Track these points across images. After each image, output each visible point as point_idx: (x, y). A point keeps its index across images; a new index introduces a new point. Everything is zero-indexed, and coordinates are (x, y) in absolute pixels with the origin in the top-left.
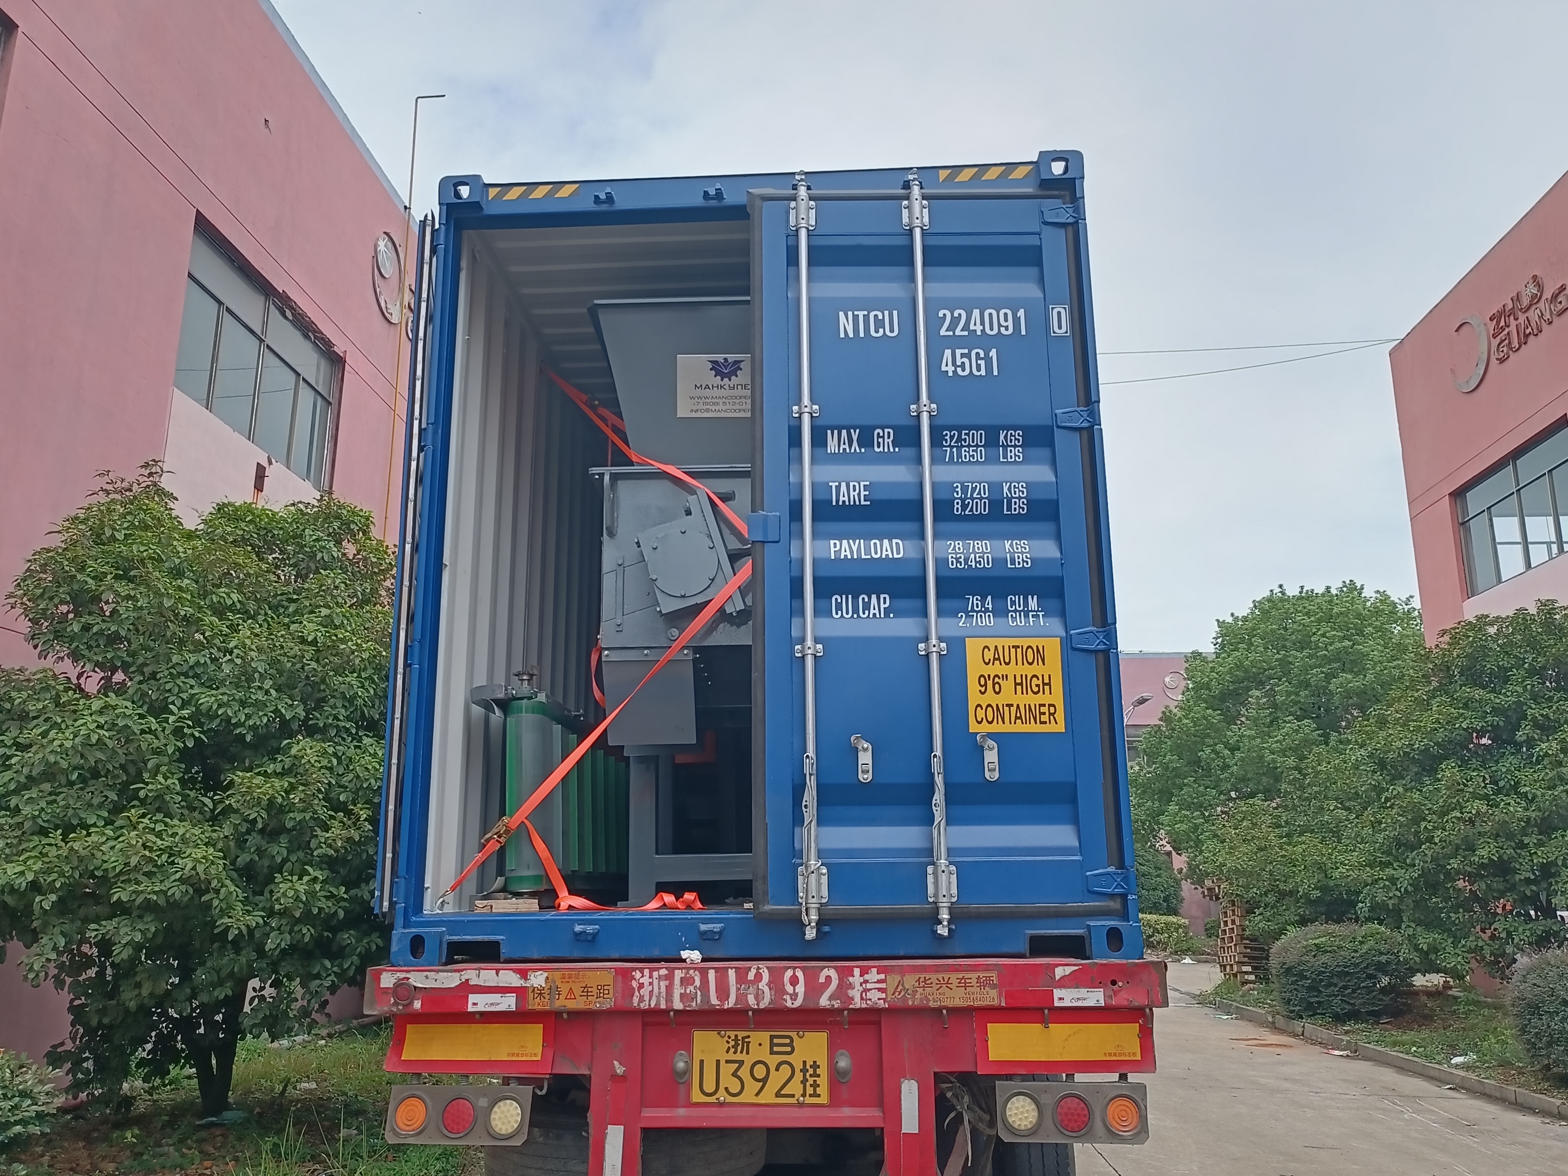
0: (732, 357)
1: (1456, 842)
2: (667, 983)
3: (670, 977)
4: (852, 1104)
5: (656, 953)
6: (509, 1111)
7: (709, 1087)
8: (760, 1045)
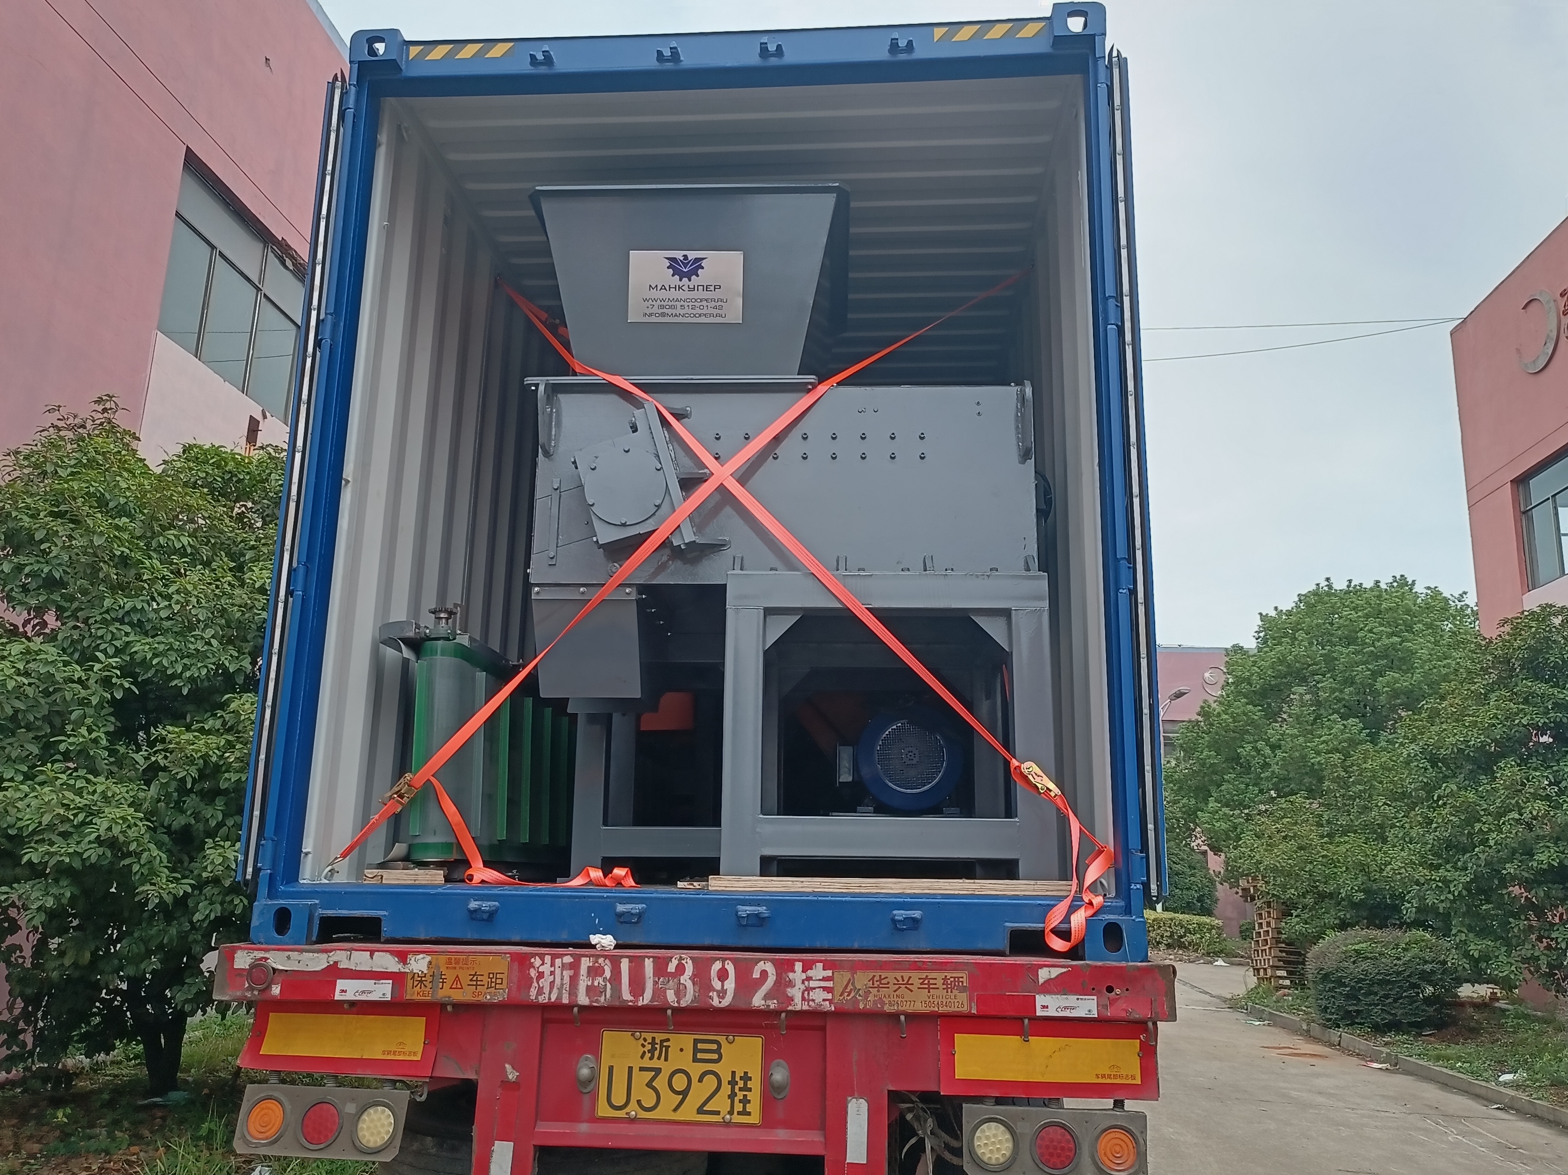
0: (692, 255)
1: (1513, 845)
2: (571, 972)
3: (575, 966)
4: (788, 1124)
5: (564, 937)
6: (380, 1119)
7: (619, 1099)
8: (682, 1050)
